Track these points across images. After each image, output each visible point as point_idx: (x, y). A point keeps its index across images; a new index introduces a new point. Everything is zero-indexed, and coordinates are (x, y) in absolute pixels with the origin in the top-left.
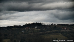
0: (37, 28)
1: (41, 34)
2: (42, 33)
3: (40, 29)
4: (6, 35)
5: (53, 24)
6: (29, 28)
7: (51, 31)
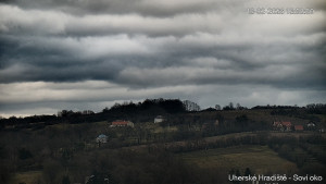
0: (161, 124)
1: (181, 150)
2: (183, 143)
3: (175, 129)
4: (25, 154)
5: (235, 106)
6: (130, 124)
7: (226, 137)
